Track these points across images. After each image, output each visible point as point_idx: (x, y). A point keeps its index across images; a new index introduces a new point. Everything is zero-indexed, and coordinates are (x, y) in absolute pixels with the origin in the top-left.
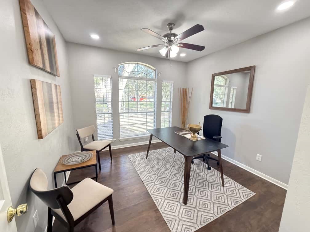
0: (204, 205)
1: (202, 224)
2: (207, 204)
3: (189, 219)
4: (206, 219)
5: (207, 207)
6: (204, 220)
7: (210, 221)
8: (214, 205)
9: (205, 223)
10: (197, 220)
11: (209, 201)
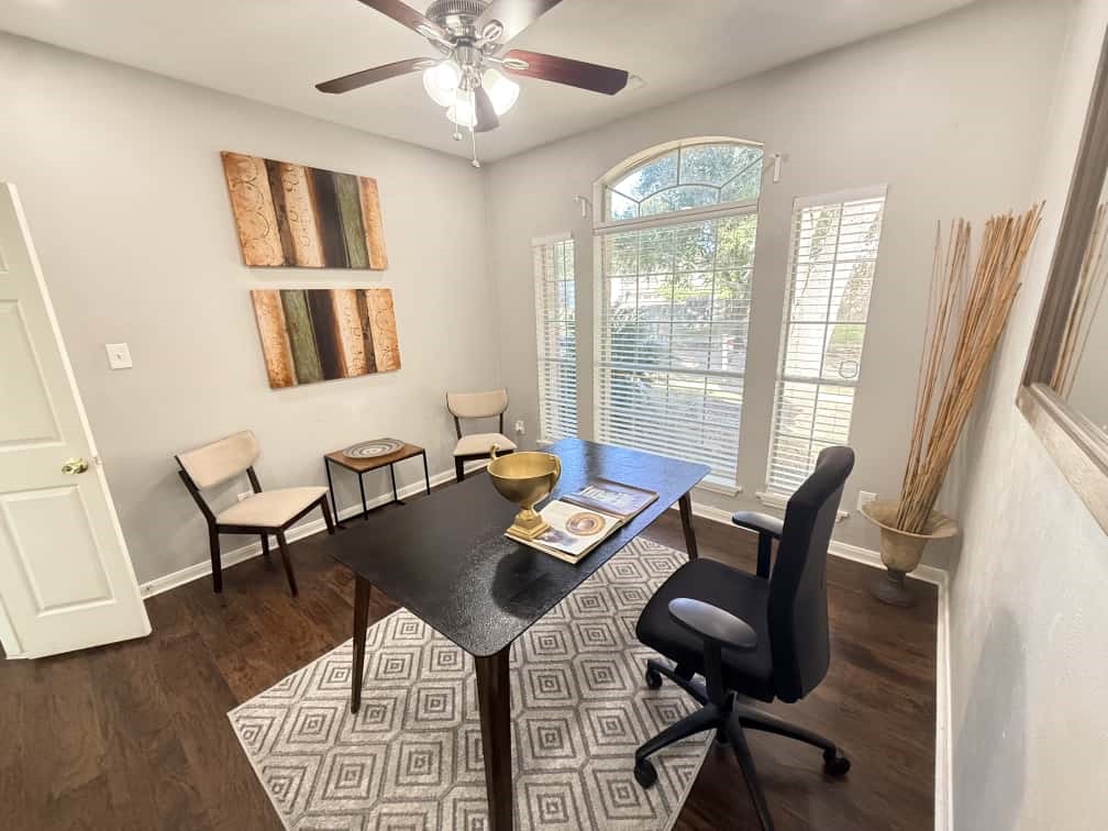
0: (354, 773)
1: (267, 771)
2: (359, 786)
3: (293, 729)
4: (285, 787)
5: (344, 787)
6: (279, 778)
7: (273, 798)
8: (353, 813)
9: (269, 782)
10: (287, 754)
11: (374, 791)
